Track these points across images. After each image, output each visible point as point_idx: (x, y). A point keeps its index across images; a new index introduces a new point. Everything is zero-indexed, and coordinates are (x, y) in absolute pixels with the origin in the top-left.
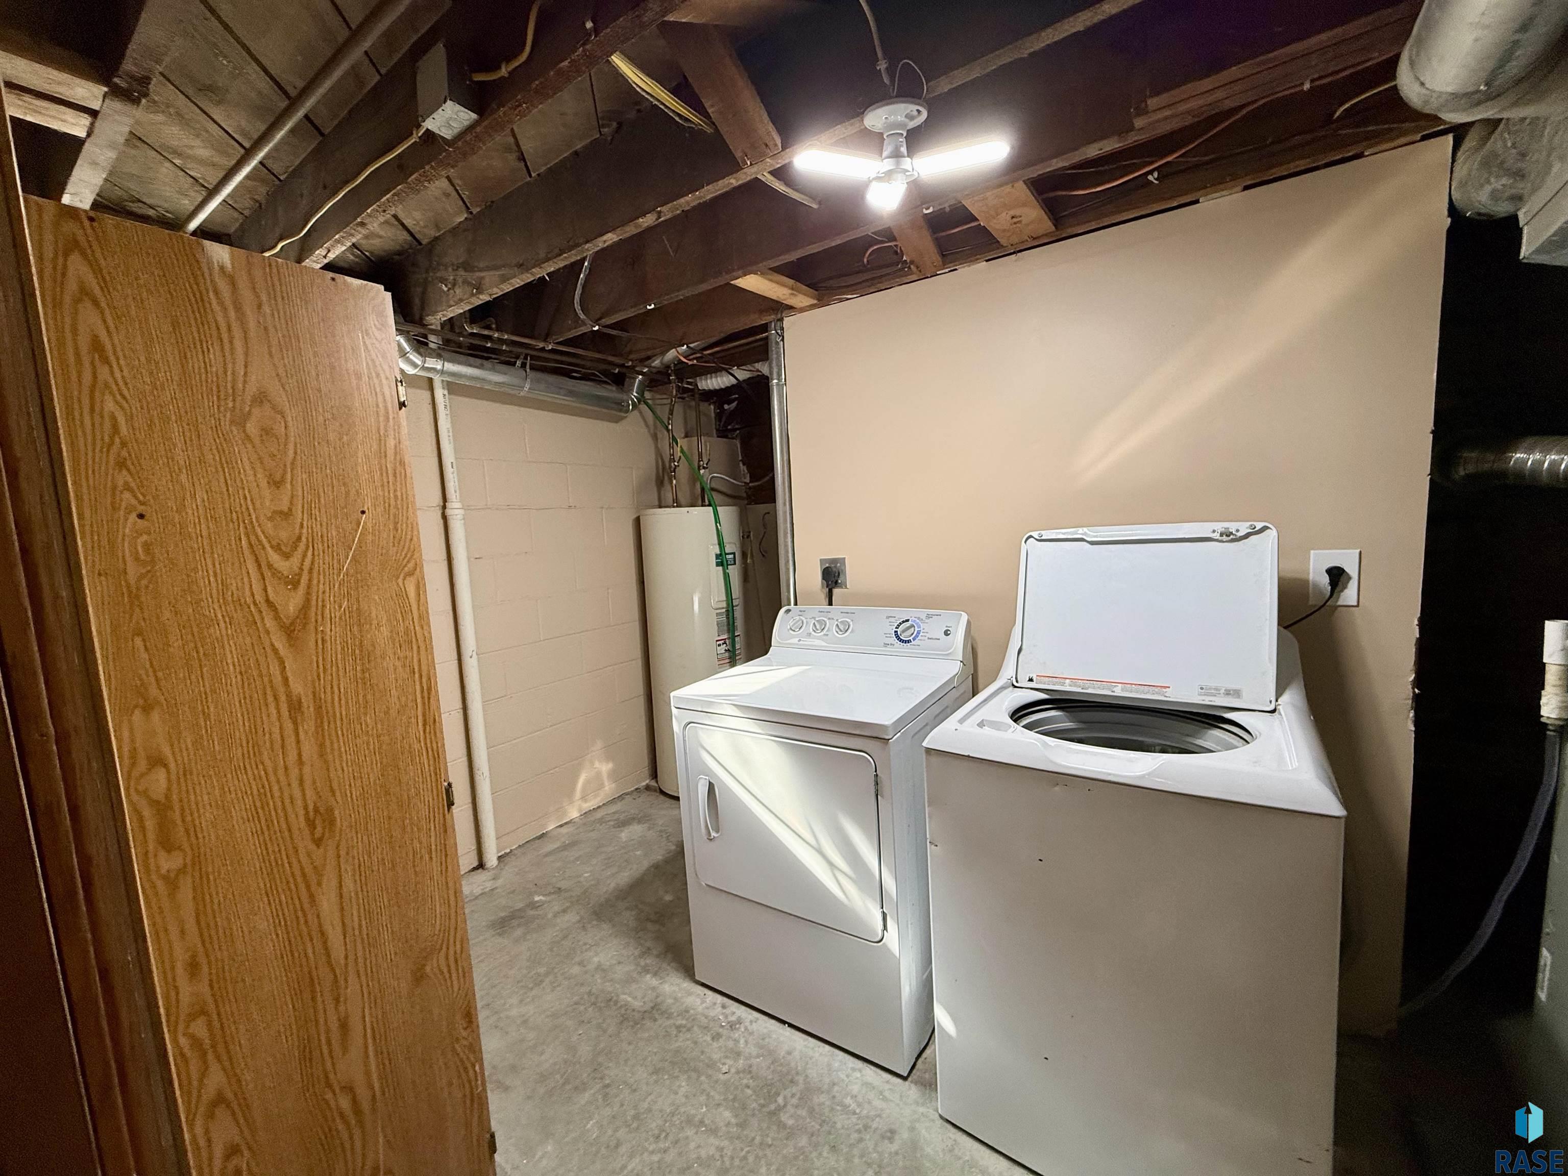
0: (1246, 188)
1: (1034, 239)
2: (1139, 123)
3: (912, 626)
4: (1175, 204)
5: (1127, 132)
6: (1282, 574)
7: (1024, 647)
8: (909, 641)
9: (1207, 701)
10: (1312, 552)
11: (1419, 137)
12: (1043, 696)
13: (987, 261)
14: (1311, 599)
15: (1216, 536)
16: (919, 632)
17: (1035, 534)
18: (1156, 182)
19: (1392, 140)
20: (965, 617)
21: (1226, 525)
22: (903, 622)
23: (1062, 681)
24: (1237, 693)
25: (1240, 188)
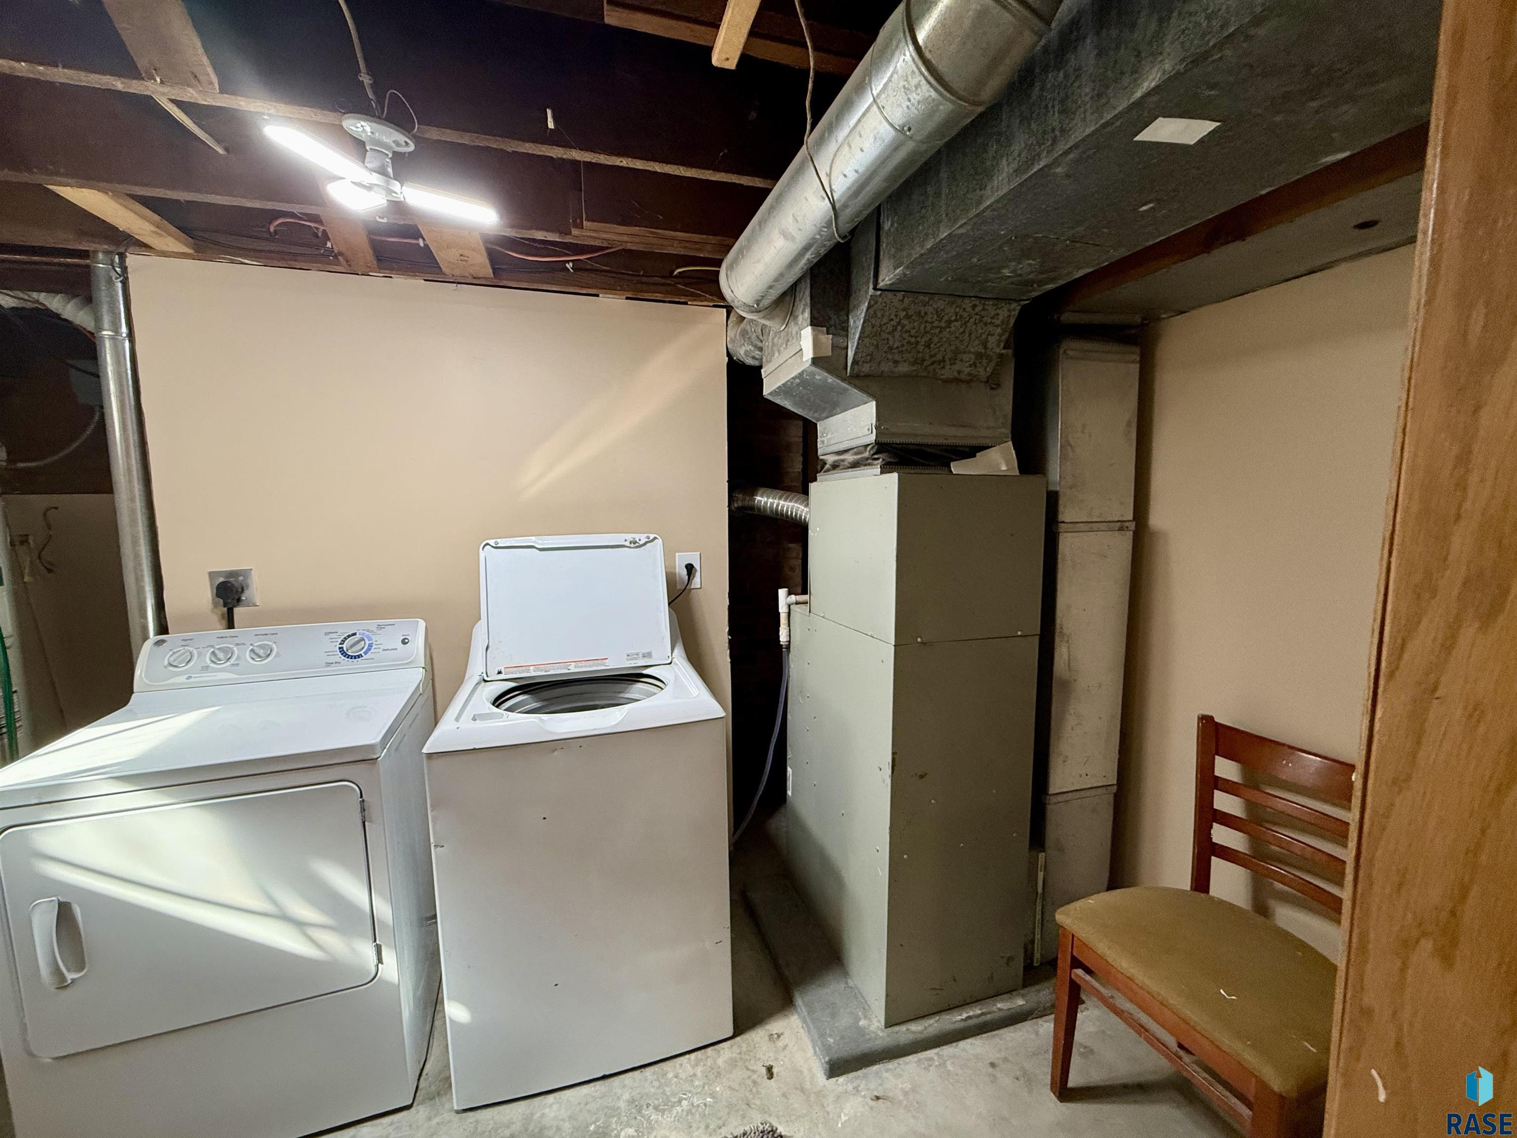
0: (627, 298)
1: (475, 278)
2: (575, 232)
3: (363, 639)
4: (584, 292)
5: (566, 234)
6: (667, 570)
7: (490, 644)
8: (359, 656)
9: (632, 664)
10: (677, 554)
11: (712, 304)
12: (512, 685)
13: (425, 280)
14: (678, 585)
15: (627, 544)
16: (370, 646)
17: (492, 542)
18: (572, 271)
19: (702, 301)
20: (422, 624)
21: (634, 535)
22: (349, 636)
23: (527, 668)
24: (648, 655)
25: (624, 297)
